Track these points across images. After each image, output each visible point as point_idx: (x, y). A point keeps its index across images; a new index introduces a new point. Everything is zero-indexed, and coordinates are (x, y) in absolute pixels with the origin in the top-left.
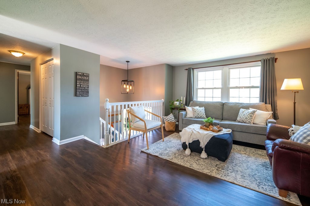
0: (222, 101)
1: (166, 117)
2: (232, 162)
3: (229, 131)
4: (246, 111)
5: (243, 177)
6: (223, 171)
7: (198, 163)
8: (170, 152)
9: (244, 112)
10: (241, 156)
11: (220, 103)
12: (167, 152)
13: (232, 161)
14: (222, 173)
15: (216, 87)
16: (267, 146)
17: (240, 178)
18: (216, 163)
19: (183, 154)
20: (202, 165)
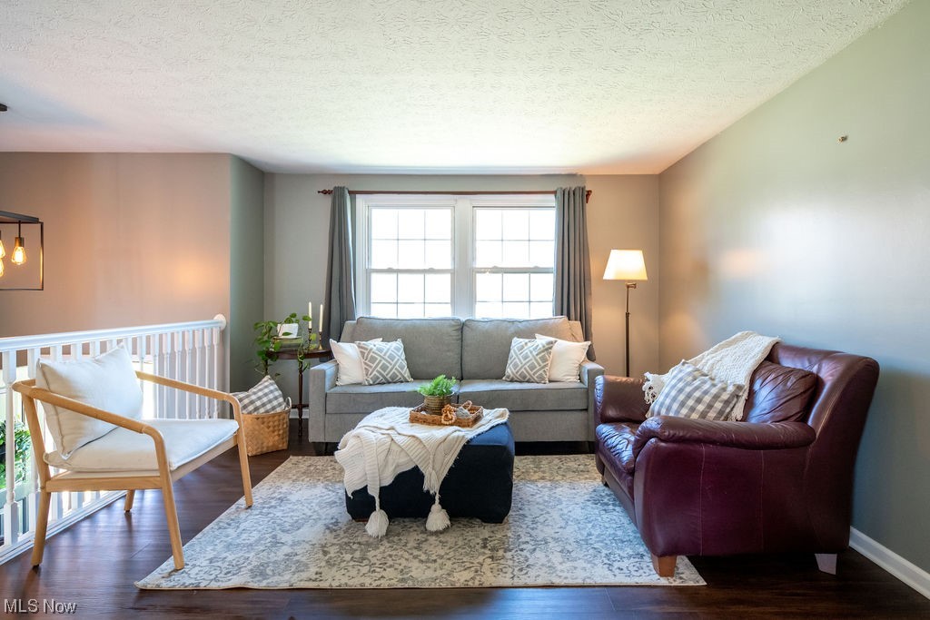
0: (457, 317)
1: (242, 395)
2: (520, 515)
3: (502, 415)
4: (529, 344)
5: (565, 553)
6: (509, 555)
7: (423, 557)
8: (298, 549)
9: (523, 347)
10: (535, 488)
11: (453, 323)
12: (286, 549)
13: (521, 512)
14: (510, 563)
15: (436, 268)
16: (609, 441)
17: (561, 560)
18: (482, 537)
19: (359, 539)
20: (442, 557)
